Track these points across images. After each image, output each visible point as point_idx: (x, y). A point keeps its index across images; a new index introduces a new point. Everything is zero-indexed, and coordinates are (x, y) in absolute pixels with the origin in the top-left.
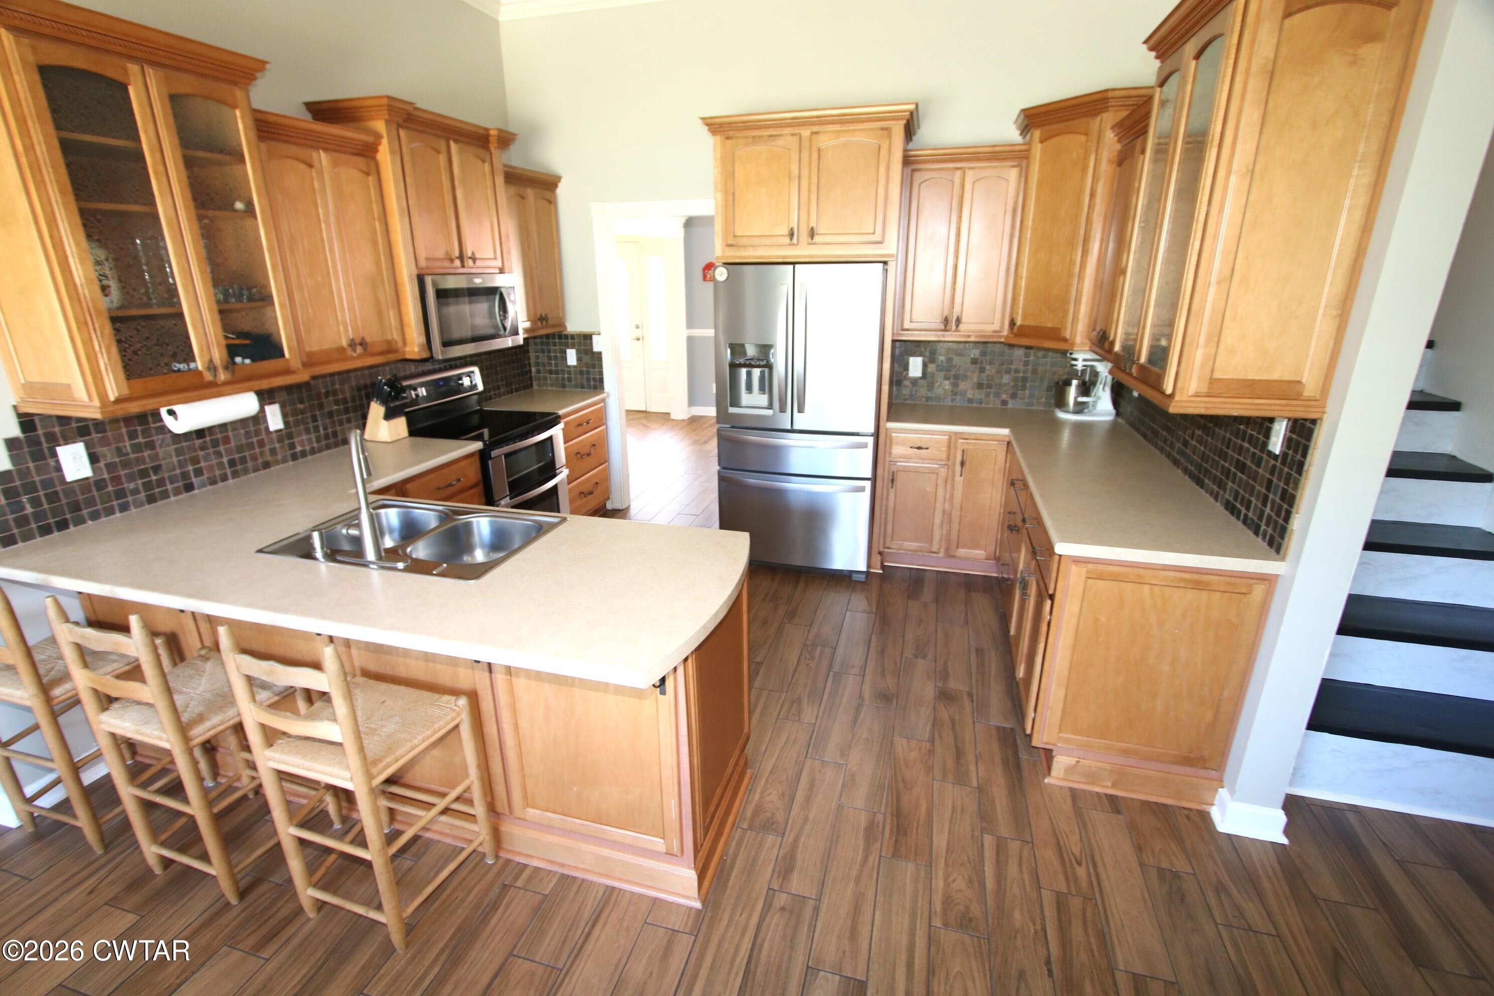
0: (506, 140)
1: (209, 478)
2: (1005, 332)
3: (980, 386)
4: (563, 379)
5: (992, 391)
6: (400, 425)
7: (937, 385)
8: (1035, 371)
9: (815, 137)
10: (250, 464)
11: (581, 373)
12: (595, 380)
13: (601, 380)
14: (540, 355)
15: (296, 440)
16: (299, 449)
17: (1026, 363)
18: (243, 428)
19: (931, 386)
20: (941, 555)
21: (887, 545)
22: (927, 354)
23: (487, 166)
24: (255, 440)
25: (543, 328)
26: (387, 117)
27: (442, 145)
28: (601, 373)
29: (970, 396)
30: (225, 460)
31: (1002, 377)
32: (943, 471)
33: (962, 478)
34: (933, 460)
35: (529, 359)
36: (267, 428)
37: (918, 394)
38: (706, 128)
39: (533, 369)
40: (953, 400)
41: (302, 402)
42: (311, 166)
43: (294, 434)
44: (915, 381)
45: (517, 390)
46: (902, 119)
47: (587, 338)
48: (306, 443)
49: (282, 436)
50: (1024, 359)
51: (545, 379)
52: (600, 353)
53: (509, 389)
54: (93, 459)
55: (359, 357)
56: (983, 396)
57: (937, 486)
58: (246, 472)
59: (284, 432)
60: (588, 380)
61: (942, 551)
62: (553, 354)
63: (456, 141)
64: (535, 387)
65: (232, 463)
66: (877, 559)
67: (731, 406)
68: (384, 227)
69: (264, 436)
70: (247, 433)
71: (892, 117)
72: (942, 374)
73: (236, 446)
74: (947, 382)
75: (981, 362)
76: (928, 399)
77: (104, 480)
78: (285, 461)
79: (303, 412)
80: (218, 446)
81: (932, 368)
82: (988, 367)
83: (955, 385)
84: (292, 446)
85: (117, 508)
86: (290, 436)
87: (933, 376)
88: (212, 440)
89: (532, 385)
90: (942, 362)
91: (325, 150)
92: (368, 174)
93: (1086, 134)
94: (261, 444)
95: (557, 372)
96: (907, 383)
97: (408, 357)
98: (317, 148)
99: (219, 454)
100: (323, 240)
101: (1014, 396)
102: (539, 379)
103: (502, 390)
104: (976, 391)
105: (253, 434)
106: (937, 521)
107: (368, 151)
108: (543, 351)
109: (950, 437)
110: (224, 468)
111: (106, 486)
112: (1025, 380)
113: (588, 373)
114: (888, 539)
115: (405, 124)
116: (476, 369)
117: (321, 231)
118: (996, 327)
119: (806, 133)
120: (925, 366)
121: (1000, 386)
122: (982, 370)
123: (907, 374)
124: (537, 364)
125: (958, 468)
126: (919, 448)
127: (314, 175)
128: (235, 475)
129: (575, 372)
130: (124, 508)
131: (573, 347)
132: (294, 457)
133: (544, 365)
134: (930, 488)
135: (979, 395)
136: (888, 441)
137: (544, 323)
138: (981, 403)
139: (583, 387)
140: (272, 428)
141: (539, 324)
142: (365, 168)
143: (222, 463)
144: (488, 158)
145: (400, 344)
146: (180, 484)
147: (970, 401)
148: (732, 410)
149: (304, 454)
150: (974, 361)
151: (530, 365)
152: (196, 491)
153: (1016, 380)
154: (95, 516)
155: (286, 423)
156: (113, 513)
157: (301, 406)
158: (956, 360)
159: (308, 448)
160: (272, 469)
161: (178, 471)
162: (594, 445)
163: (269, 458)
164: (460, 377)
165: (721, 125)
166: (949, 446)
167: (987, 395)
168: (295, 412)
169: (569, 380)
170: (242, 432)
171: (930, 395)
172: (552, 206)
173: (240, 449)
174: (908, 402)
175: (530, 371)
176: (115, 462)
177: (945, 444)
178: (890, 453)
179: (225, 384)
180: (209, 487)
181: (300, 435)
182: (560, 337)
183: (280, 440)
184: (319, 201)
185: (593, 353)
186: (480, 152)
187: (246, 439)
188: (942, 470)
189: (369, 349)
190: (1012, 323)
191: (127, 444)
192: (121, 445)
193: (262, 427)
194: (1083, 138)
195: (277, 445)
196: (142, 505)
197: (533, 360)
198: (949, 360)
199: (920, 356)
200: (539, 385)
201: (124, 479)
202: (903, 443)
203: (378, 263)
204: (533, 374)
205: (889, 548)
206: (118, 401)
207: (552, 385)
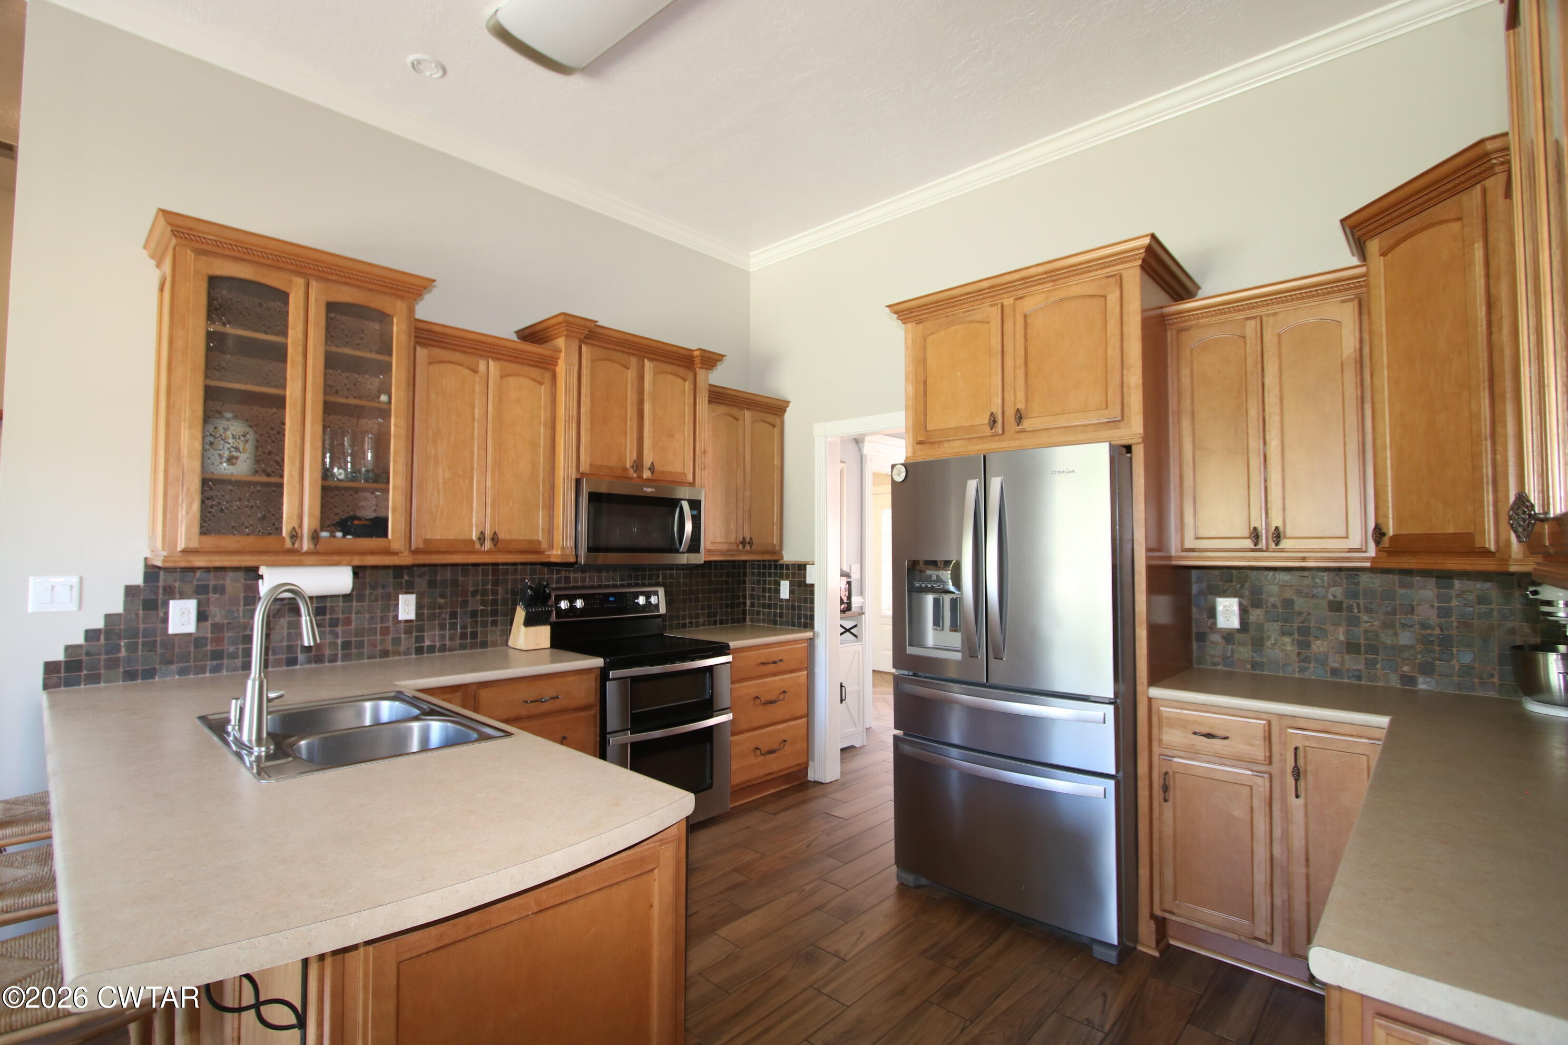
0: (711, 360)
1: (315, 656)
2: (1372, 552)
3: (1352, 647)
4: (775, 614)
5: (1380, 658)
6: (542, 635)
7: (1268, 643)
8: (1465, 624)
9: (1018, 303)
10: (366, 650)
11: (793, 607)
12: (806, 616)
13: (812, 617)
14: (756, 586)
15: (426, 634)
16: (427, 643)
17: (1444, 613)
18: (369, 613)
19: (1258, 644)
20: (1277, 947)
21: (1167, 906)
22: (1246, 593)
23: (688, 386)
24: (379, 626)
25: (747, 552)
26: (565, 333)
27: (633, 361)
28: (812, 609)
29: (1336, 665)
30: (339, 641)
31: (1396, 634)
32: (1262, 784)
33: (1301, 801)
34: (1239, 760)
35: (745, 590)
36: (397, 616)
37: (1236, 656)
38: (896, 316)
39: (748, 602)
40: (1302, 670)
41: (443, 597)
42: (475, 371)
43: (426, 627)
44: (1228, 636)
45: (721, 623)
46: (1135, 260)
47: (801, 568)
48: (437, 638)
49: (411, 627)
50: (1436, 605)
51: (758, 613)
52: (812, 585)
53: (712, 619)
54: (202, 616)
55: (489, 552)
56: (1361, 666)
57: (1252, 808)
58: (360, 656)
59: (415, 623)
60: (799, 616)
61: (1278, 939)
62: (767, 586)
63: (651, 360)
64: (748, 622)
65: (346, 645)
66: (1146, 930)
67: (910, 645)
68: (549, 432)
69: (390, 624)
70: (372, 618)
71: (1121, 258)
72: (1276, 626)
73: (356, 629)
74: (1287, 639)
75: (1350, 609)
76: (1254, 665)
77: (207, 638)
78: (407, 653)
79: (441, 607)
80: (337, 625)
81: (1256, 615)
82: (1365, 618)
83: (1304, 645)
84: (420, 639)
85: (208, 668)
86: (421, 629)
87: (1260, 628)
88: (331, 619)
89: (744, 620)
90: (1274, 606)
91: (494, 359)
92: (541, 384)
93: (1459, 219)
94: (385, 631)
95: (770, 607)
96: (1216, 638)
97: (553, 560)
98: (486, 358)
99: (336, 635)
100: (472, 436)
101: (1427, 669)
102: (752, 613)
103: (701, 620)
104: (1347, 657)
105: (379, 620)
106: (1261, 877)
107: (547, 365)
108: (759, 582)
109: (1269, 722)
110: (337, 649)
111: (206, 645)
112: (1446, 642)
113: (800, 608)
114: (1169, 896)
115: (586, 341)
116: (661, 591)
117: (473, 428)
118: (1355, 541)
119: (1009, 302)
120: (1243, 611)
121: (1398, 649)
122: (1353, 622)
123: (1215, 623)
124: (752, 597)
125: (1291, 781)
126: (1209, 736)
127: (478, 379)
128: (346, 657)
129: (787, 606)
130: (216, 669)
131: (787, 578)
132: (419, 651)
133: (759, 597)
134: (1239, 812)
135: (1354, 663)
136: (1155, 719)
137: (748, 547)
138: (1359, 678)
139: (793, 625)
140: (402, 616)
141: (741, 547)
142: (539, 379)
143: (335, 644)
144: (690, 376)
145: (544, 545)
146: (284, 656)
147: (1334, 672)
148: (910, 650)
149: (431, 649)
150: (1335, 606)
151: (744, 597)
152: (298, 667)
153: (1426, 641)
154: (182, 672)
155: (419, 614)
156: (204, 672)
157: (442, 601)
158: (1300, 604)
159: (438, 644)
160: (390, 658)
161: (285, 643)
162: (785, 692)
163: (390, 648)
164: (636, 595)
165: (911, 310)
166: (1268, 738)
167: (1370, 664)
168: (432, 606)
169: (781, 615)
170: (367, 616)
171: (1257, 659)
172: (776, 431)
173: (359, 632)
174: (1219, 667)
175: (745, 604)
176: (223, 624)
177: (1260, 733)
178: (1160, 741)
179: (308, 553)
180: (314, 665)
181: (433, 628)
182: (776, 567)
183: (408, 631)
184: (477, 402)
185: (807, 585)
186: (682, 371)
187: (369, 624)
188: (1259, 781)
189: (499, 545)
190: (1379, 533)
191: (241, 609)
192: (235, 609)
193: (391, 615)
194: (1456, 226)
195: (403, 636)
196: (235, 669)
197: (748, 593)
198: (1288, 603)
199: (1234, 595)
200: (752, 621)
201: (226, 641)
202: (1182, 724)
203: (534, 465)
204: (748, 608)
205: (1172, 913)
206: (185, 551)
207: (764, 621)
